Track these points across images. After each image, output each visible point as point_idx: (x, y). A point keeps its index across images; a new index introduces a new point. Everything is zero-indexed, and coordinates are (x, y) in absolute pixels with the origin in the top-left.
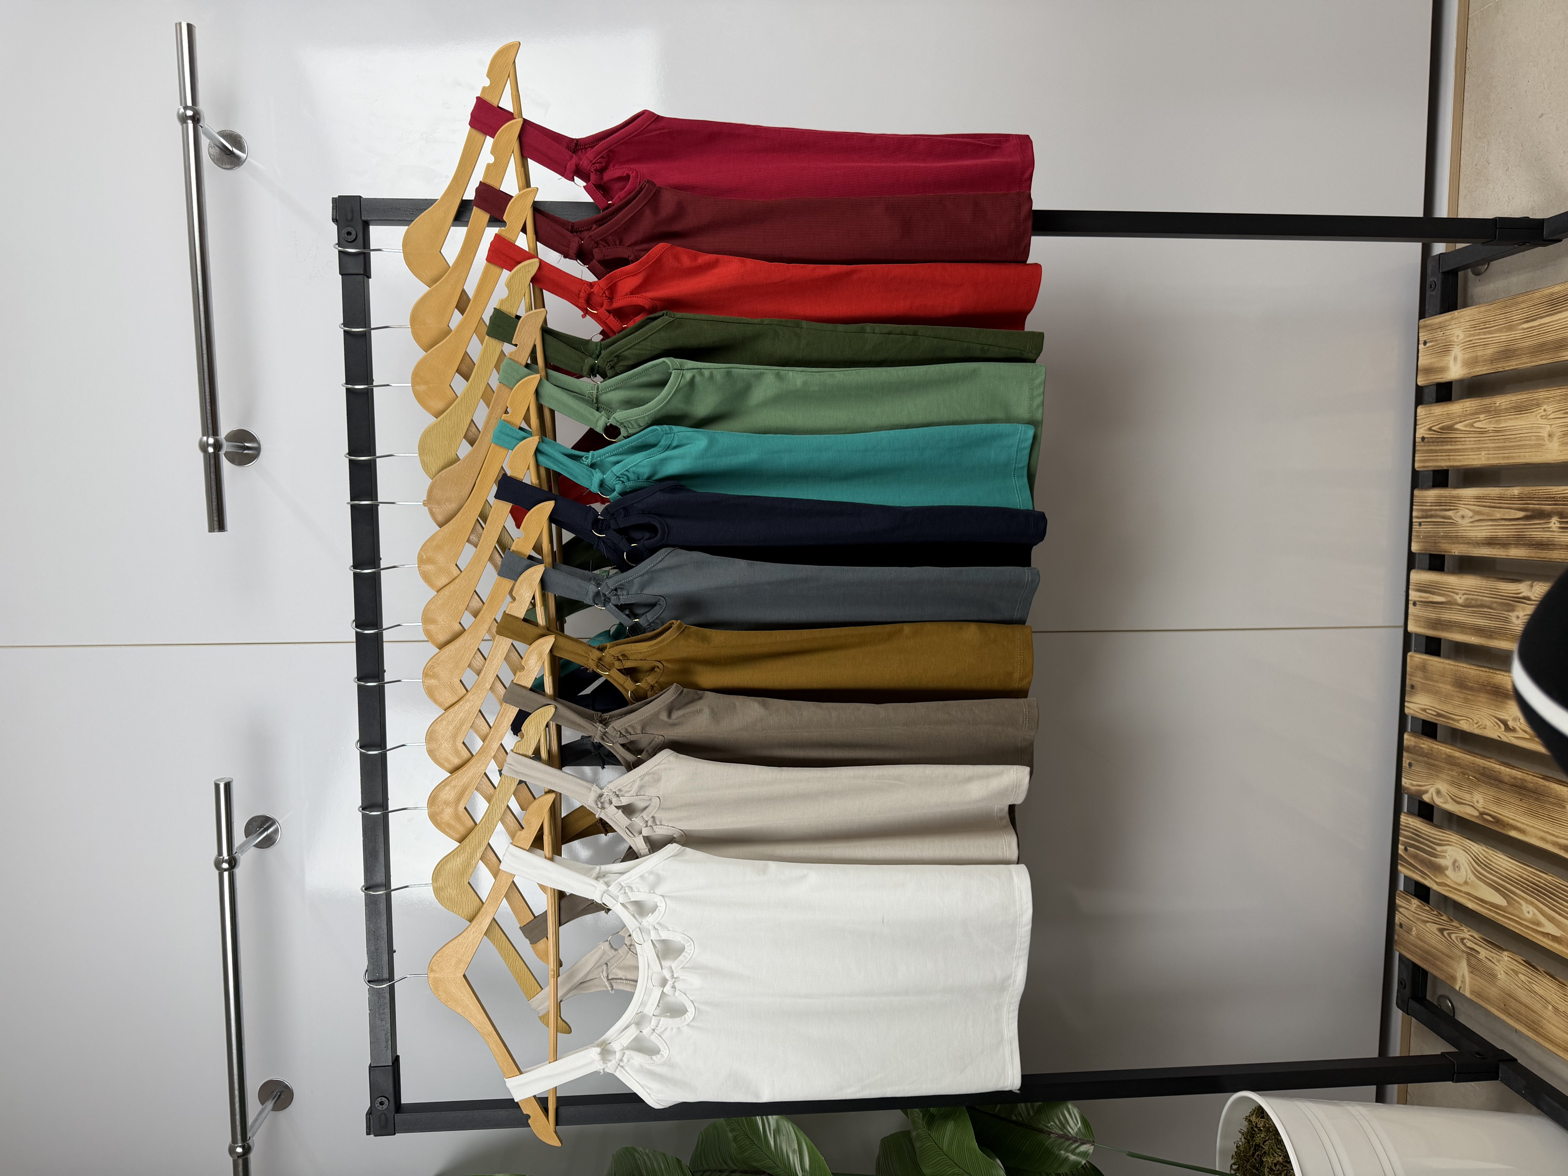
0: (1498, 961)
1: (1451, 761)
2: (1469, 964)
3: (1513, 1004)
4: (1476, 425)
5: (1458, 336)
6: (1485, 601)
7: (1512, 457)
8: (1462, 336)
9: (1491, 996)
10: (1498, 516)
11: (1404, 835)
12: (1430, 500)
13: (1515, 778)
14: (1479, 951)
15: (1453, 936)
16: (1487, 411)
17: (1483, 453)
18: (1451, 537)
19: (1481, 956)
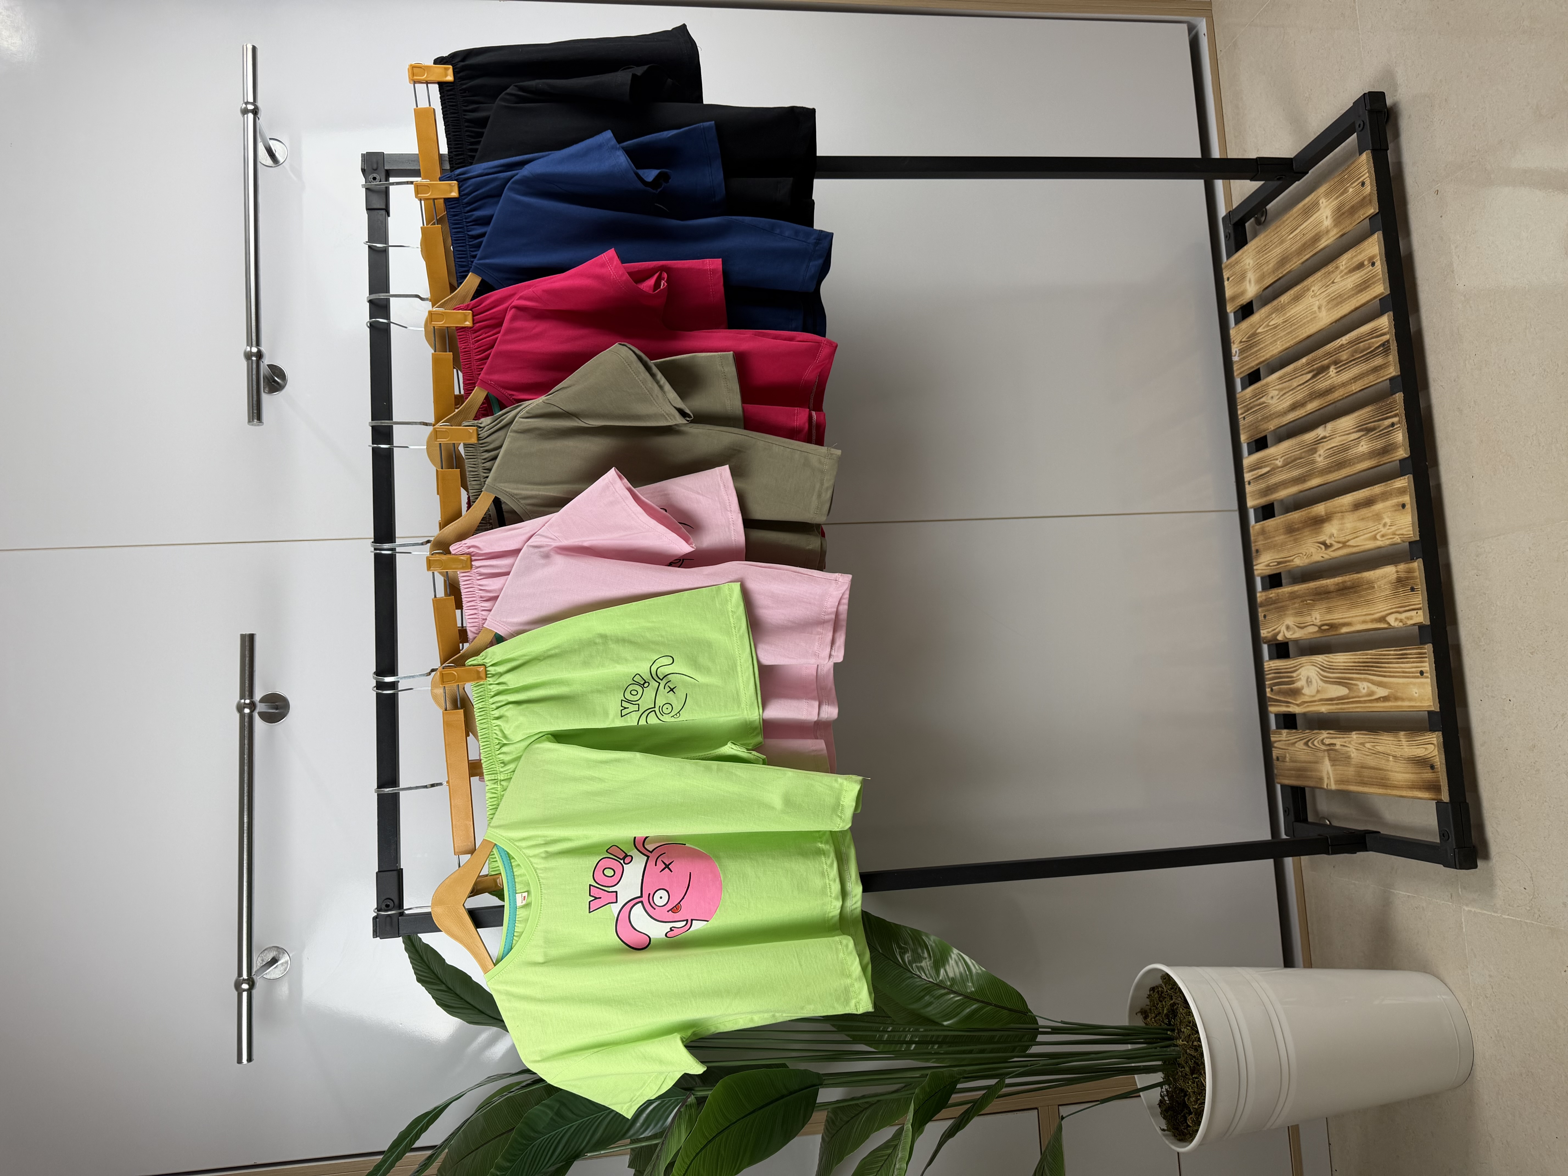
0: (1350, 742)
2: (1331, 760)
3: (1366, 772)
4: (1270, 324)
5: (1249, 264)
6: (1297, 455)
7: (1298, 336)
8: (1251, 262)
9: (1350, 777)
10: (1295, 384)
11: (1268, 678)
12: (1248, 396)
14: (1334, 742)
15: (1316, 743)
16: (1276, 310)
17: (1278, 343)
18: (1267, 417)
19: (1337, 747)
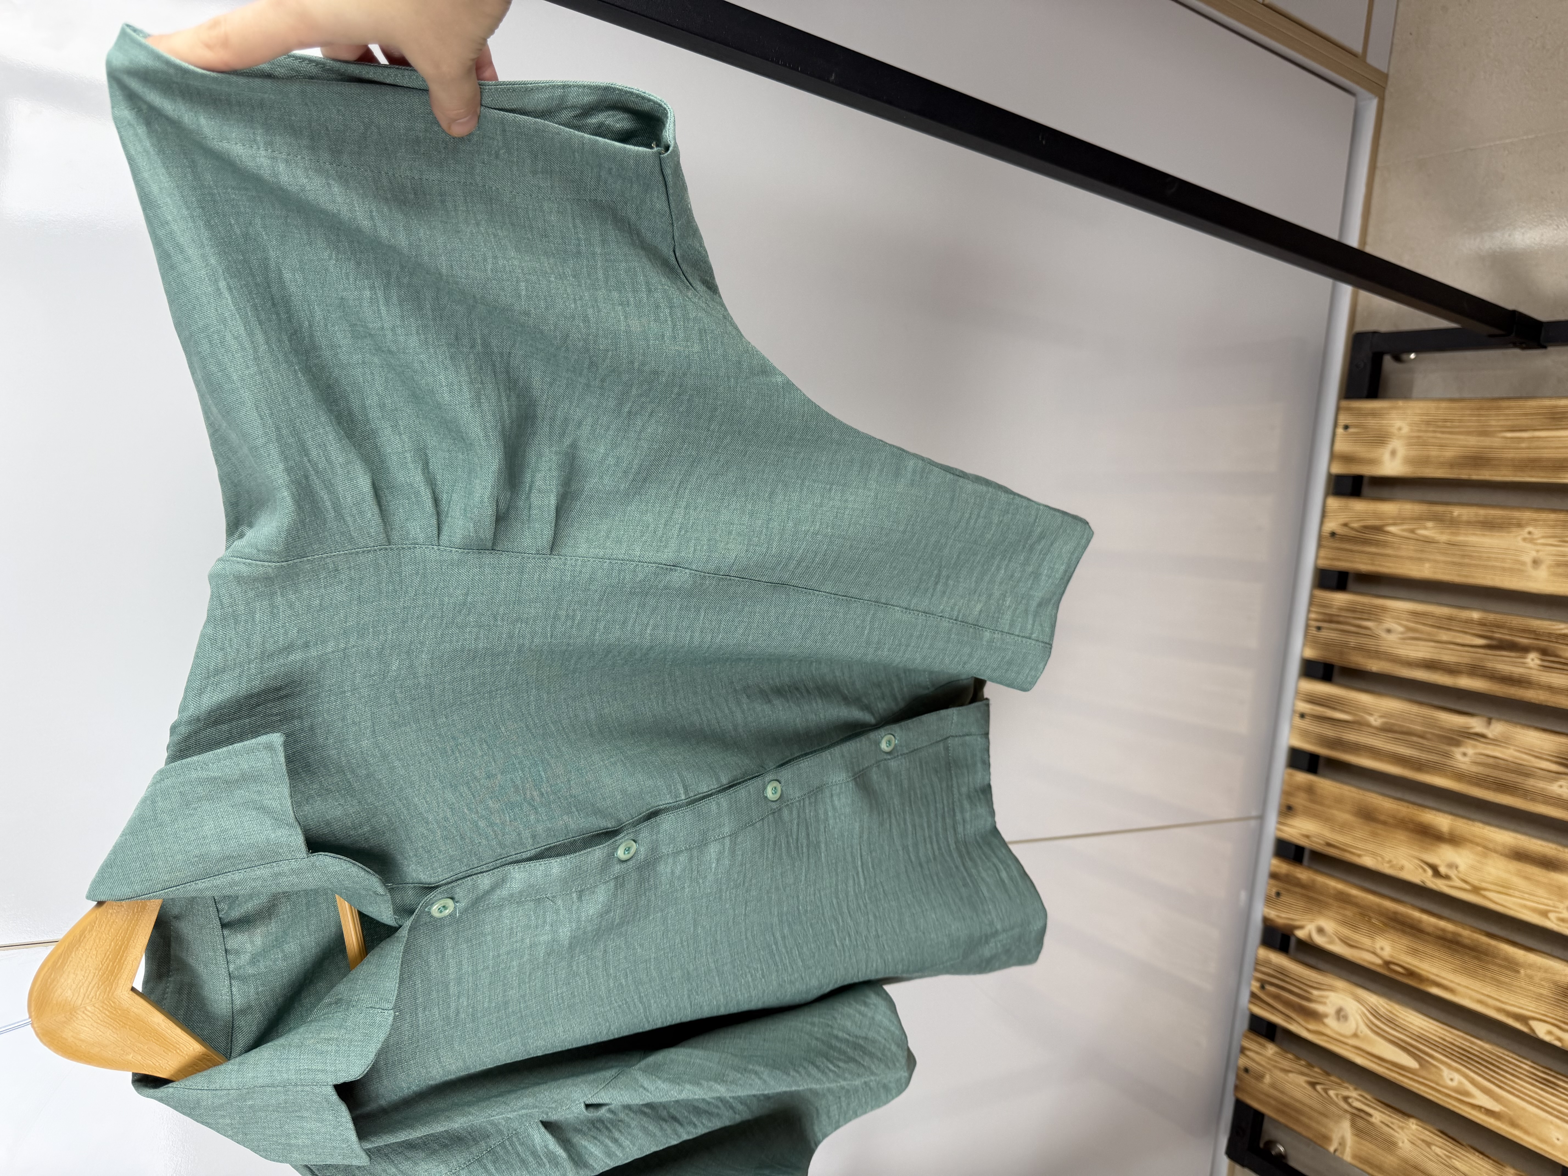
0: (1402, 1128)
1: (1343, 899)
2: (1353, 1125)
4: (1418, 531)
5: (1400, 428)
6: (1414, 728)
8: (1406, 428)
10: (1444, 637)
13: (1443, 930)
14: (1370, 1113)
15: (1331, 1092)
16: (1438, 519)
18: (1368, 651)
19: (1373, 1120)
